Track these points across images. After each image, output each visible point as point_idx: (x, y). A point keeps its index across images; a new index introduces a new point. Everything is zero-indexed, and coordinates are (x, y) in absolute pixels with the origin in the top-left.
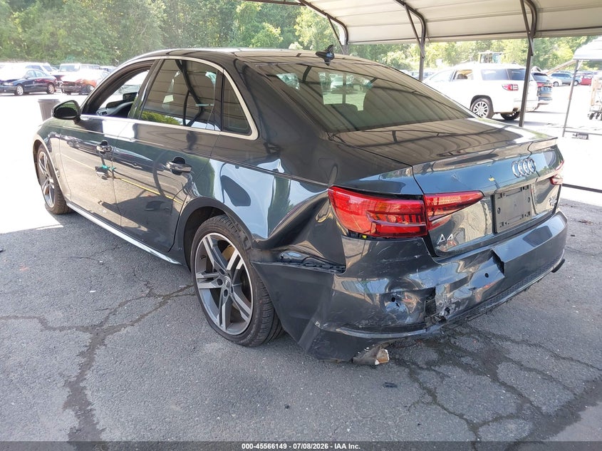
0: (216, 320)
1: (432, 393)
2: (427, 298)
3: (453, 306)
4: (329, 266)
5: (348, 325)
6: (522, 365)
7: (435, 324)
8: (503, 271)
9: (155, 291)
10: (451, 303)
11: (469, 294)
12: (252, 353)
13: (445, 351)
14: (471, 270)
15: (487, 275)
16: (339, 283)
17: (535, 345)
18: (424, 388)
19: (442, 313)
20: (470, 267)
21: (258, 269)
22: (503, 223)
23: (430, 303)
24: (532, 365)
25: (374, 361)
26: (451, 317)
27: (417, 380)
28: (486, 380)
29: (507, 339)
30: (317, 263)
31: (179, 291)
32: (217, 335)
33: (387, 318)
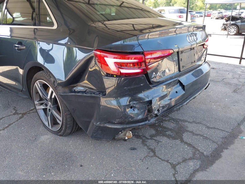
0: (46, 124)
1: (153, 151)
2: (148, 106)
3: (161, 108)
4: (98, 93)
5: (109, 122)
6: (194, 133)
7: (152, 118)
8: (184, 90)
9: (18, 112)
10: (160, 107)
11: (169, 102)
12: (65, 139)
13: (159, 129)
14: (169, 90)
15: (177, 92)
16: (104, 101)
17: (198, 123)
18: (149, 149)
19: (156, 112)
20: (169, 88)
21: (62, 97)
22: (183, 66)
23: (149, 108)
24: (198, 132)
25: (125, 137)
26: (160, 114)
27: (146, 145)
28: (178, 142)
29: (186, 121)
30: (92, 92)
31: (30, 111)
32: (47, 131)
33: (129, 117)
